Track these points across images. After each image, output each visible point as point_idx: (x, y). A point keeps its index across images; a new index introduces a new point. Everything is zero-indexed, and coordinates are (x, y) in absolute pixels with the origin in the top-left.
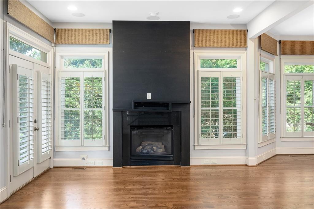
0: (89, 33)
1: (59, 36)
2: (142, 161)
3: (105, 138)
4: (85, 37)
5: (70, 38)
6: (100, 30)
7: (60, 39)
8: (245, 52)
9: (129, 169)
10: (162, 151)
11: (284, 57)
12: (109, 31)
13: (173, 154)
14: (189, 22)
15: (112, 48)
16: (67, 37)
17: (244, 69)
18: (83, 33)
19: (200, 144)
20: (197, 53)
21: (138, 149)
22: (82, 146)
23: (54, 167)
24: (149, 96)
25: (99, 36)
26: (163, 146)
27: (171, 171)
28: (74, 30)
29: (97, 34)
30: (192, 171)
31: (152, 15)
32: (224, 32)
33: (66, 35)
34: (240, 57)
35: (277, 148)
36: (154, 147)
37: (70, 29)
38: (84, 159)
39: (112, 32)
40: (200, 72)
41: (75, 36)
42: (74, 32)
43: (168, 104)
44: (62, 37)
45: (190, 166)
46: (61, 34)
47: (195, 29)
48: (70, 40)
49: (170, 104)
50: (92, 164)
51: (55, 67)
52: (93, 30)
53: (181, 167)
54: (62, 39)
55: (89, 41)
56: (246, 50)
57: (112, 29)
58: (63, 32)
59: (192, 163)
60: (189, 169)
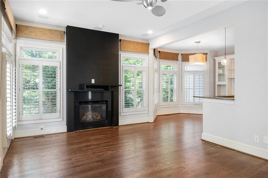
0: (47, 31)
1: (20, 31)
2: (87, 126)
3: (60, 112)
4: (44, 35)
5: (30, 33)
6: (56, 31)
7: (21, 33)
8: (148, 56)
9: (79, 132)
10: (99, 118)
11: (161, 60)
12: (63, 32)
13: (107, 119)
14: (118, 34)
15: (66, 45)
16: (28, 32)
17: (147, 66)
18: (43, 31)
19: (124, 112)
20: (122, 54)
21: (83, 118)
22: (40, 119)
23: (15, 138)
24: (93, 81)
25: (55, 35)
26: (100, 115)
27: (111, 130)
28: (34, 28)
29: (54, 34)
30: (120, 129)
31: (100, 26)
32: (138, 43)
33: (27, 31)
34: (144, 59)
35: (158, 112)
36: (94, 116)
37: (30, 26)
38: (42, 129)
39: (65, 33)
40: (124, 67)
41: (35, 32)
42: (34, 29)
43: (108, 86)
44: (23, 32)
45: (118, 126)
46: (22, 29)
47: (121, 39)
48: (30, 35)
49: (110, 87)
50: (49, 132)
51: (16, 56)
52: (51, 30)
53: (114, 127)
54: (23, 33)
55: (47, 38)
56: (148, 55)
57: (65, 32)
58: (24, 28)
59: (120, 124)
60: (118, 128)
